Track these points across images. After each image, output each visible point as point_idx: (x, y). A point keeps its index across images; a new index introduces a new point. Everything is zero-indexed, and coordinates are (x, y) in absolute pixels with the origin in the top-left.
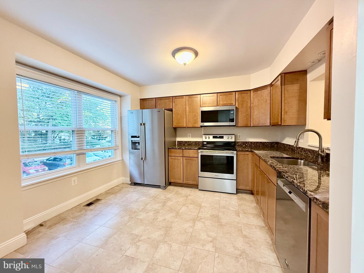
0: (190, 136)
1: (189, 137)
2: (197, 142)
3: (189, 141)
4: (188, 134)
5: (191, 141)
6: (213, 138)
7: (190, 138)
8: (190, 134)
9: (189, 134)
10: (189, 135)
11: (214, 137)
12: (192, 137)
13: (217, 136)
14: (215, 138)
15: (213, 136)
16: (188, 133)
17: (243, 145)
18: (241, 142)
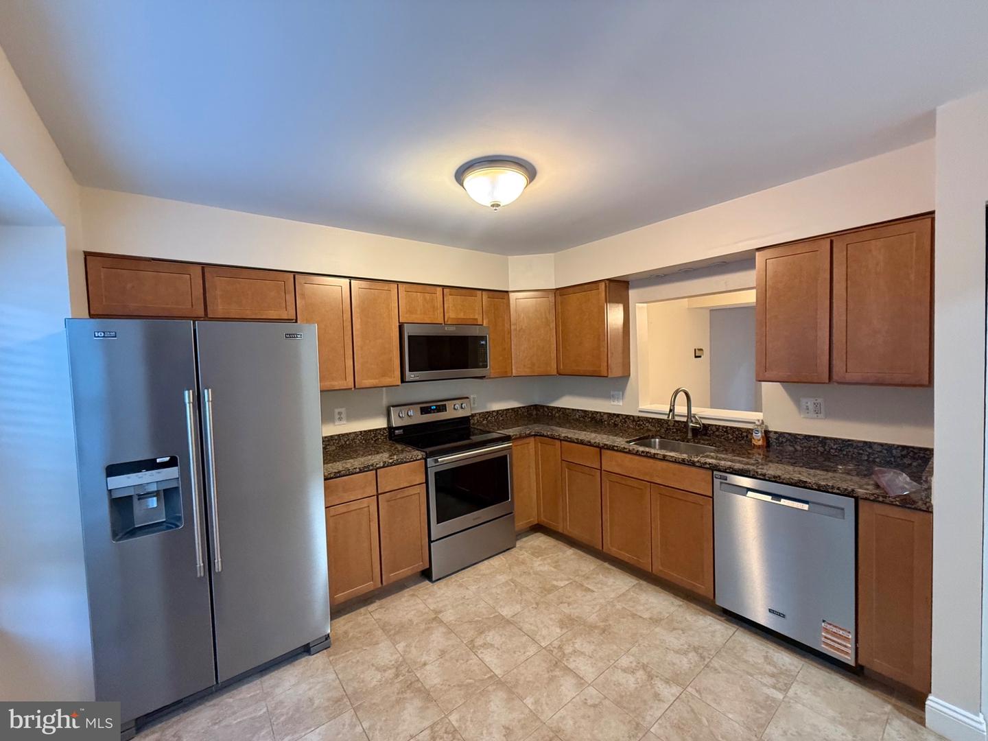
0: (343, 416)
1: (340, 419)
2: (370, 431)
3: (343, 435)
4: (337, 411)
5: (347, 434)
6: (422, 414)
7: (342, 422)
8: (343, 410)
9: (340, 410)
10: (340, 413)
11: (425, 411)
12: (351, 417)
13: (431, 407)
14: (426, 413)
15: (421, 408)
16: (337, 408)
17: (484, 420)
18: (480, 414)
